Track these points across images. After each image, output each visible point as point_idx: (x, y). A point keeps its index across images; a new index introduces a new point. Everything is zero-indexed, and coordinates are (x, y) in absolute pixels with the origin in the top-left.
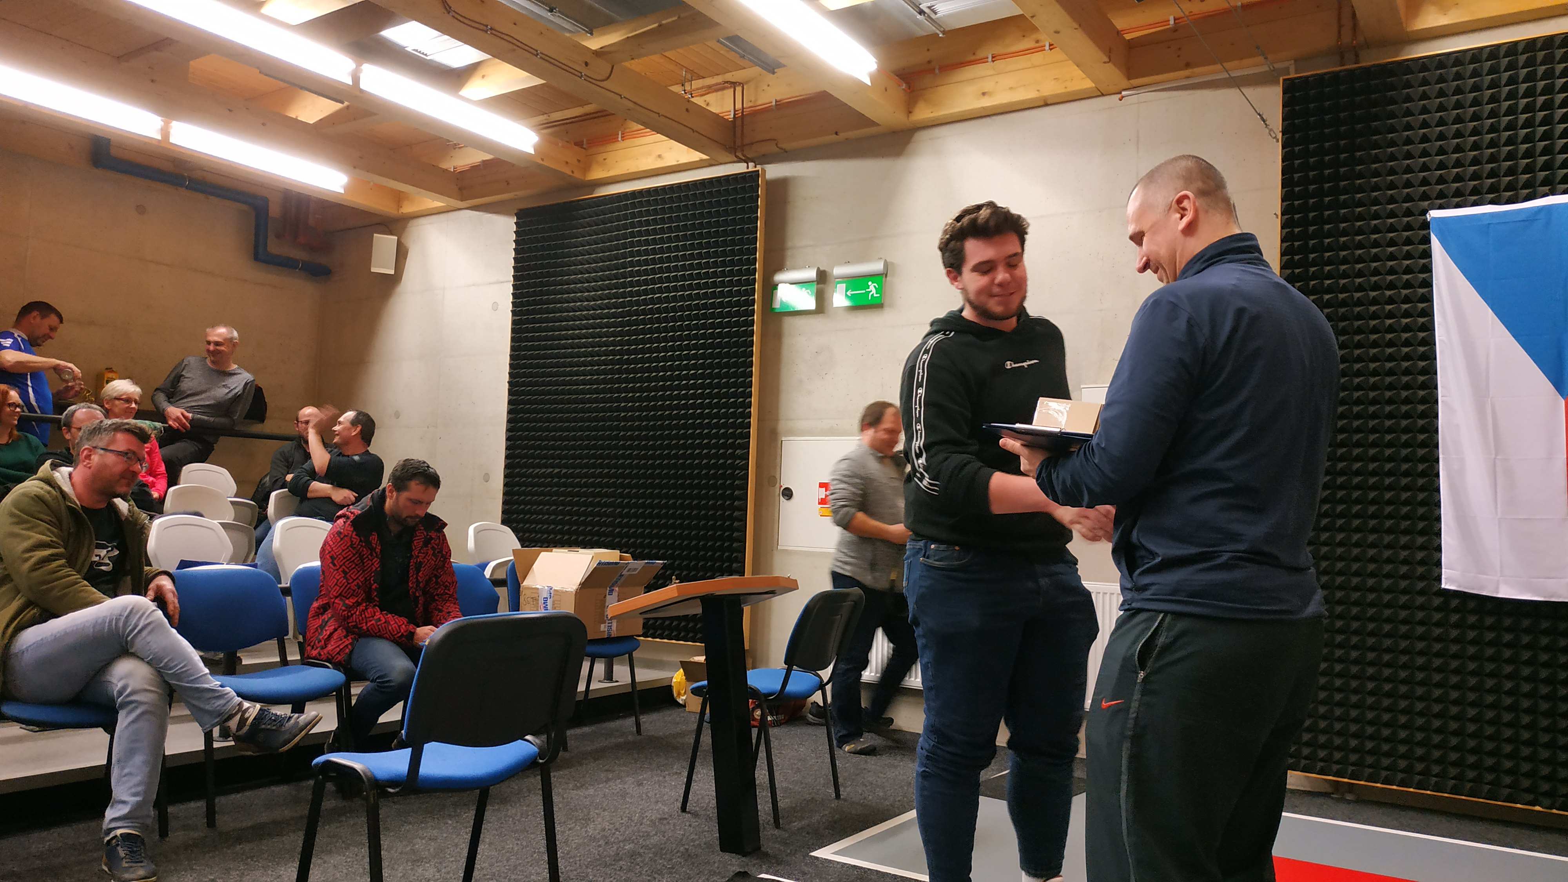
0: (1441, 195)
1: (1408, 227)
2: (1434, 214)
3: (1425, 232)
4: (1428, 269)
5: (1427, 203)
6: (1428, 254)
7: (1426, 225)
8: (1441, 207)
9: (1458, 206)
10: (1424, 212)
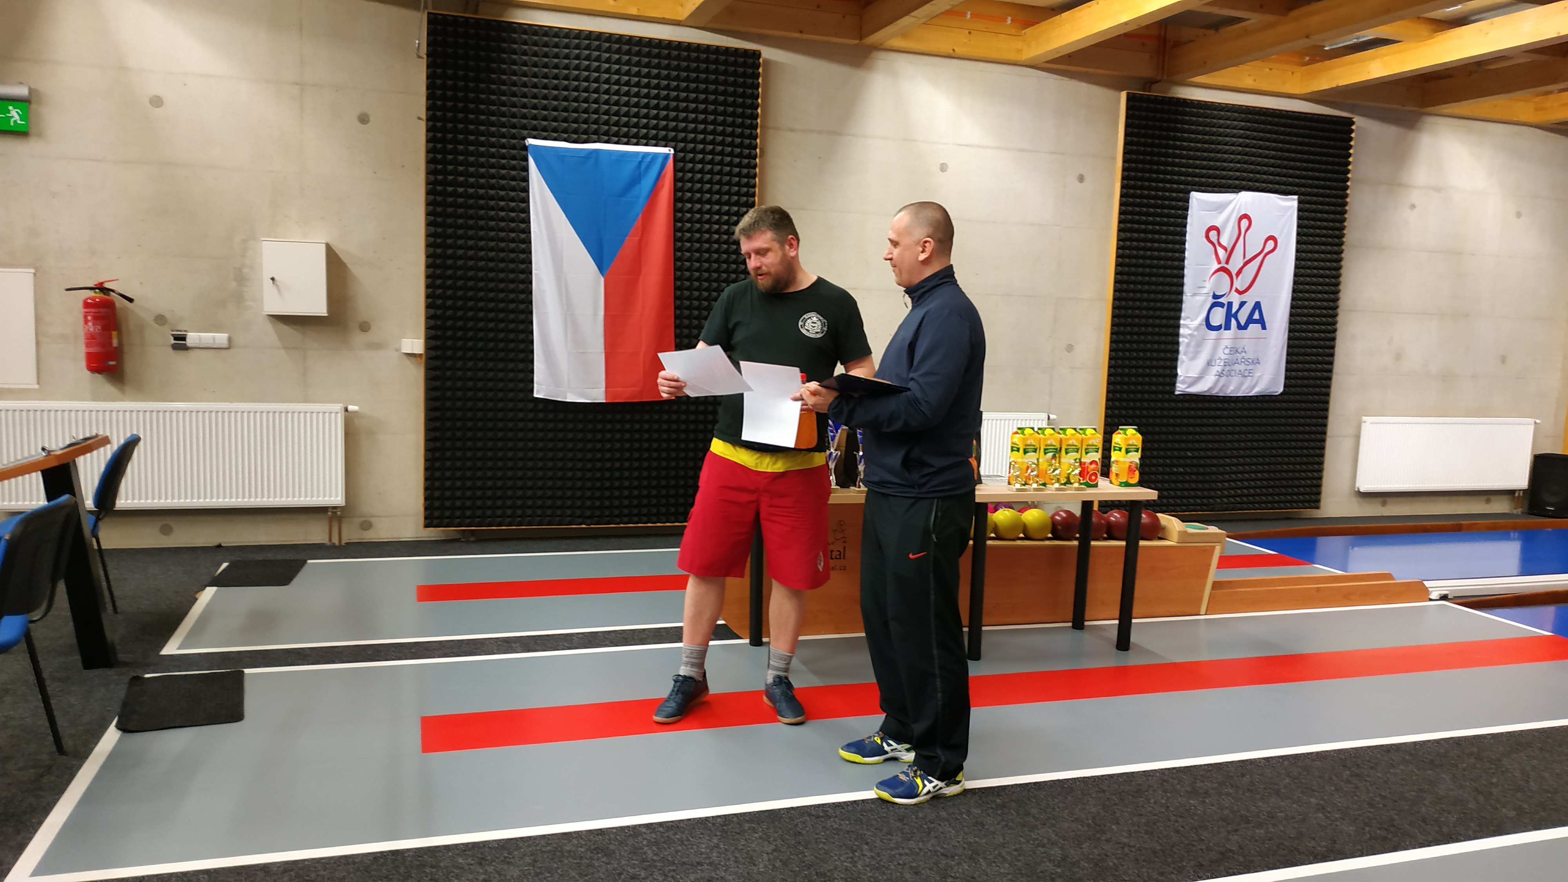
0: (535, 128)
1: (514, 147)
2: (531, 141)
3: (524, 153)
4: (526, 180)
5: (525, 132)
6: (526, 169)
7: (525, 148)
8: (535, 137)
9: (545, 138)
10: (524, 138)
